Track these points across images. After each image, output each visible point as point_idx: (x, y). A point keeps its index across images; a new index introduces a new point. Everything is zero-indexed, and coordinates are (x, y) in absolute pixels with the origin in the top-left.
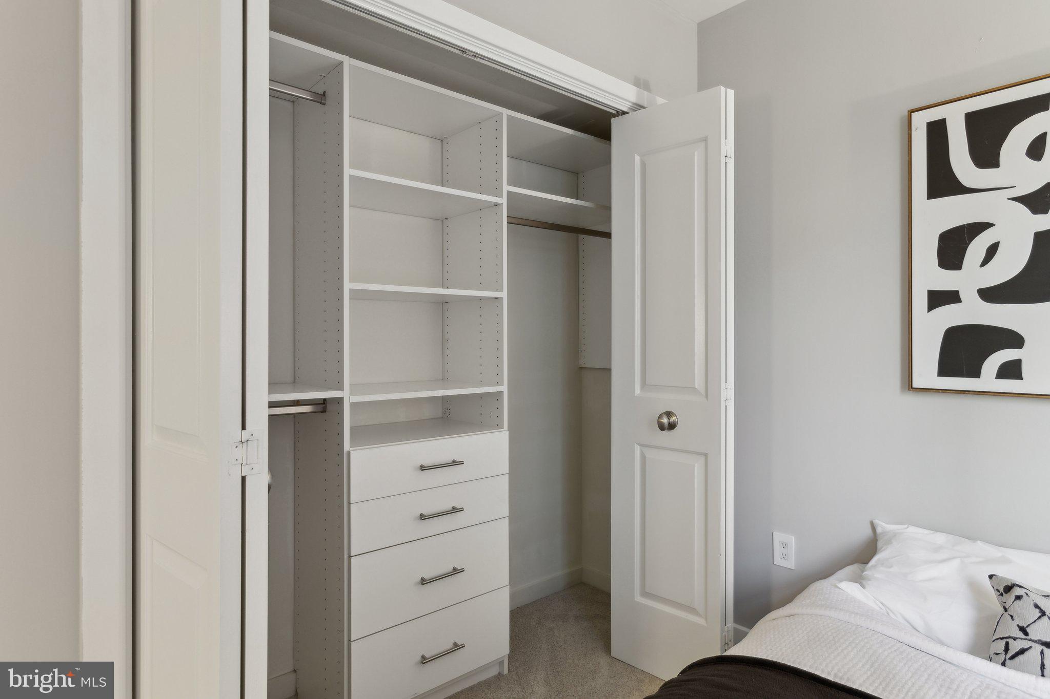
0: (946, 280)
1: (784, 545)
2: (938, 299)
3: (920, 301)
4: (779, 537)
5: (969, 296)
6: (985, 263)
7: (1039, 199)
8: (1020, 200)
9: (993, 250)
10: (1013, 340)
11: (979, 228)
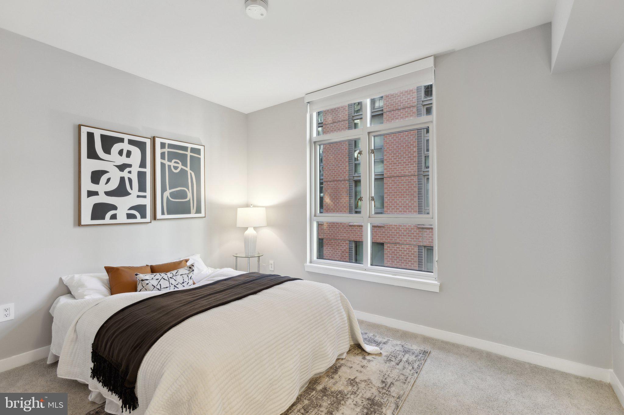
0: (94, 187)
1: (7, 310)
2: (91, 194)
3: (84, 194)
5: (101, 193)
6: (107, 183)
7: (122, 167)
8: (117, 166)
9: (109, 180)
10: (115, 208)
11: (105, 172)
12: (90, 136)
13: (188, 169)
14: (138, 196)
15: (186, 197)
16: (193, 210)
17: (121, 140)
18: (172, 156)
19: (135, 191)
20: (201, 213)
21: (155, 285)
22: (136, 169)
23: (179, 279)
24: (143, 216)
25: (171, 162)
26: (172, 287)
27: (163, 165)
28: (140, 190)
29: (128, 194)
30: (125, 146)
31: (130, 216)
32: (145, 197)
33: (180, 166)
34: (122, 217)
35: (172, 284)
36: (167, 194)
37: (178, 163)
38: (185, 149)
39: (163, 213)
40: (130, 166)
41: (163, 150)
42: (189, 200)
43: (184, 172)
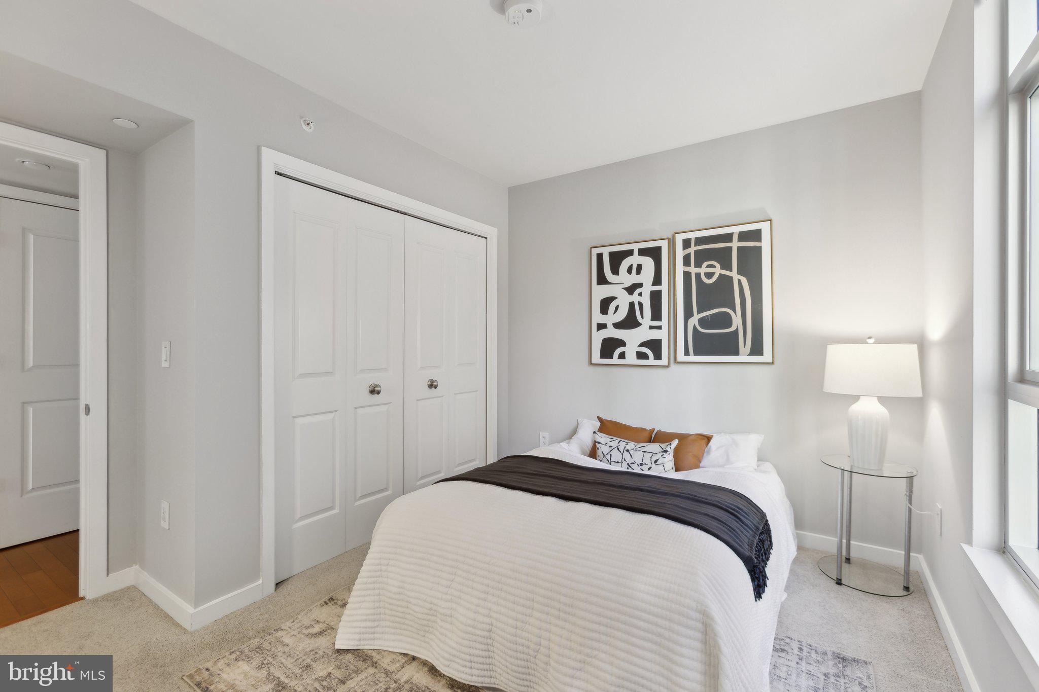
0: (602, 319)
1: (544, 438)
2: (601, 326)
3: (594, 327)
4: (542, 434)
5: (610, 326)
6: (614, 313)
7: (631, 290)
8: (625, 289)
9: (617, 308)
10: (623, 344)
11: (613, 299)
12: (600, 257)
13: (734, 274)
14: (651, 328)
15: (730, 324)
16: (745, 347)
17: (630, 253)
18: (701, 257)
19: (646, 320)
20: (762, 354)
21: (605, 454)
22: (648, 288)
23: (638, 457)
24: (658, 356)
25: (700, 267)
26: (625, 464)
27: (687, 275)
28: (653, 319)
29: (638, 324)
30: (635, 260)
31: (641, 356)
32: (660, 328)
33: (718, 271)
34: (631, 358)
35: (625, 460)
36: (694, 321)
37: (713, 266)
38: (728, 237)
39: (687, 353)
40: (640, 285)
41: (687, 251)
42: (737, 331)
43: (726, 281)
